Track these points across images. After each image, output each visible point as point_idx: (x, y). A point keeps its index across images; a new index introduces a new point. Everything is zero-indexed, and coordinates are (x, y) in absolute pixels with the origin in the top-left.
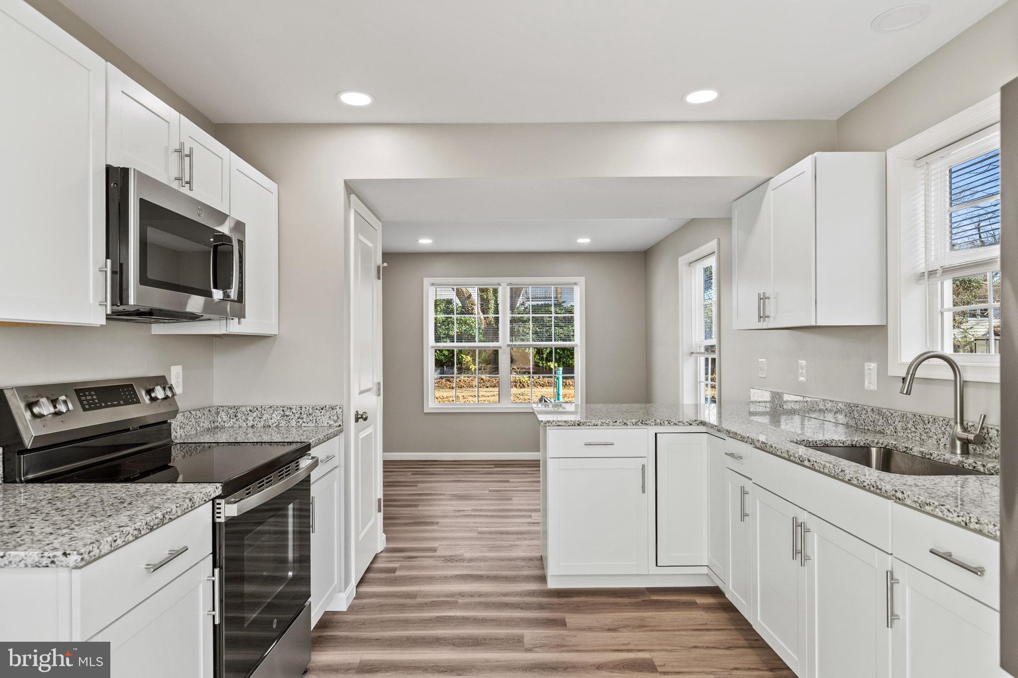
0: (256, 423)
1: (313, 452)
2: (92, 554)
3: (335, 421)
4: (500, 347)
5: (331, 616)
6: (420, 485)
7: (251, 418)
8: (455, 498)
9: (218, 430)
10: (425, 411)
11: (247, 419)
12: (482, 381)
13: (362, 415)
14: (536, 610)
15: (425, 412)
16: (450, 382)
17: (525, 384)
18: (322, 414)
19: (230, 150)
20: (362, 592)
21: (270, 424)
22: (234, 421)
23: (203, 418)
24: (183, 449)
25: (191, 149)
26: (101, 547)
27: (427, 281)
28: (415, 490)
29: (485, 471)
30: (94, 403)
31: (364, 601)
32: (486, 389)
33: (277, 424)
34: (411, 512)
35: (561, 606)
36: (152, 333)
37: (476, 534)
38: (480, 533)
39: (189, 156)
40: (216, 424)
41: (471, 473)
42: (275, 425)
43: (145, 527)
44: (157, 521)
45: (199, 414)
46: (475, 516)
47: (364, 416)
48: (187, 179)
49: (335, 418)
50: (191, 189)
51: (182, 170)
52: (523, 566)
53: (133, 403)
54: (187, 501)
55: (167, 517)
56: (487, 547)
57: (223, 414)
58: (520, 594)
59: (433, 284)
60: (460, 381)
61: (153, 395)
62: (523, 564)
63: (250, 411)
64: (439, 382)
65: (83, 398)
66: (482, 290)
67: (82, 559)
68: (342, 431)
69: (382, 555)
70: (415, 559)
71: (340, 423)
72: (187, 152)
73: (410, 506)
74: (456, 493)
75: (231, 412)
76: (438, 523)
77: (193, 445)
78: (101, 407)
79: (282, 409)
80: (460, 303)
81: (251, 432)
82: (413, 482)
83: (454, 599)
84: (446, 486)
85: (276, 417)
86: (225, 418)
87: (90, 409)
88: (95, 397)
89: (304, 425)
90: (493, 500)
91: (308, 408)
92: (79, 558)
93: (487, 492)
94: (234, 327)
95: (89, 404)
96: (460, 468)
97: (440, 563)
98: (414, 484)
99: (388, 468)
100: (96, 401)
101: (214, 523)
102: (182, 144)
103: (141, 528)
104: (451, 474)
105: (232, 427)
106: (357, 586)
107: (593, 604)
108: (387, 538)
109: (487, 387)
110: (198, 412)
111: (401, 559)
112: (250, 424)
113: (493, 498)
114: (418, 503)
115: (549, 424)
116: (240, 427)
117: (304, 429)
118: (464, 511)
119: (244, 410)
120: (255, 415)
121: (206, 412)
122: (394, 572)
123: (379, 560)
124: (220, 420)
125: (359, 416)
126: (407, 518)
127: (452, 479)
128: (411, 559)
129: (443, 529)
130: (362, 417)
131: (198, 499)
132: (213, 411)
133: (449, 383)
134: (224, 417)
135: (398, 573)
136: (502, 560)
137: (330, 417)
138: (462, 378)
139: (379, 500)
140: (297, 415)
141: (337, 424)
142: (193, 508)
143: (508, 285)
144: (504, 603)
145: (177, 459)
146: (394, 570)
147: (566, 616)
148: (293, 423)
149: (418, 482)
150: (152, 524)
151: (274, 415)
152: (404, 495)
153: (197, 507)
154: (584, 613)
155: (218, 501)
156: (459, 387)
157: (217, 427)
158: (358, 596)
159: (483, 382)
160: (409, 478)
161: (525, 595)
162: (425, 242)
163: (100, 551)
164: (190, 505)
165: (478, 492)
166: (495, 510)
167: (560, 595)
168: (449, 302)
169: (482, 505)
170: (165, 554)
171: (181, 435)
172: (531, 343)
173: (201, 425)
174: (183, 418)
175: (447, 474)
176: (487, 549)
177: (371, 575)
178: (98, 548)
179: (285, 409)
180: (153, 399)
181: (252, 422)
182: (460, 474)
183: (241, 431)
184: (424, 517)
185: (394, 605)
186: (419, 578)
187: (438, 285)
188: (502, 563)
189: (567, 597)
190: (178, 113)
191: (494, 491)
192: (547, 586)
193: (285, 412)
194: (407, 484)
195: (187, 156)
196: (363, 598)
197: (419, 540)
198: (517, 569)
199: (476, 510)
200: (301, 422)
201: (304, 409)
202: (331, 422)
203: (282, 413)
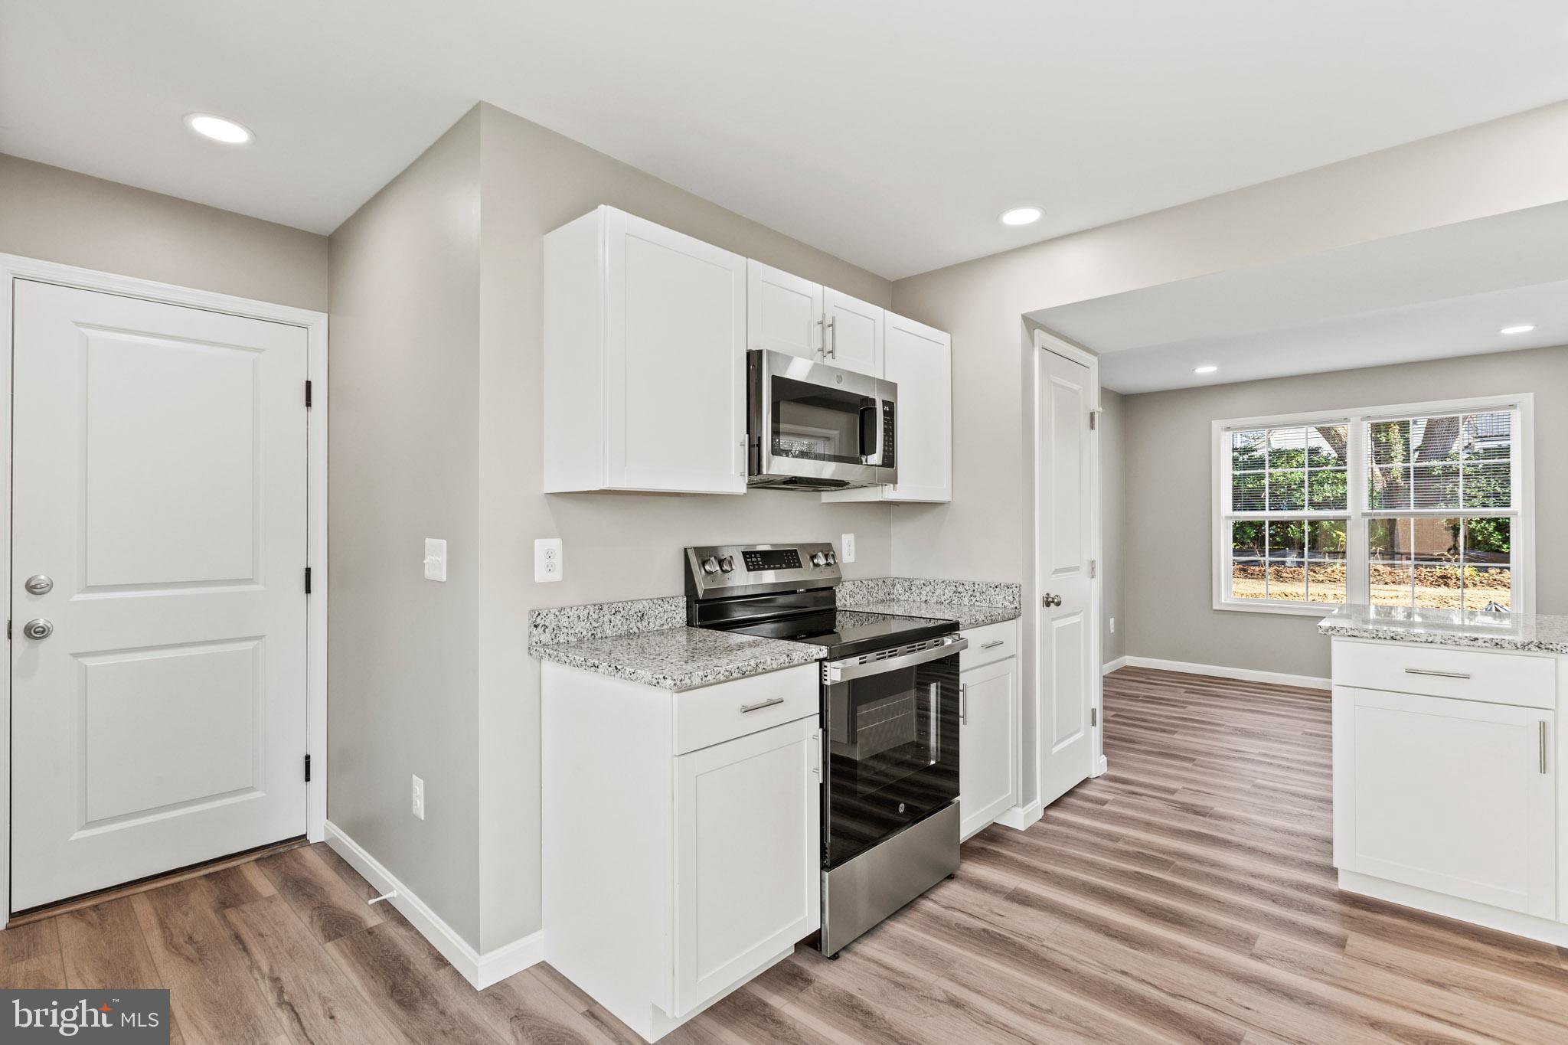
0: (929, 598)
1: (963, 633)
2: (683, 682)
3: (1011, 603)
4: (1350, 517)
5: (1005, 831)
6: (1191, 708)
7: (924, 593)
8: (1238, 732)
9: (894, 603)
10: (1216, 607)
11: (921, 593)
12: (1376, 573)
13: (1053, 599)
14: (1300, 910)
15: (1214, 608)
16: (1315, 572)
17: (1467, 582)
18: (996, 593)
19: (885, 309)
20: (1051, 816)
21: (943, 600)
22: (909, 594)
23: (876, 588)
24: (854, 617)
25: (834, 319)
26: (692, 679)
27: (1216, 425)
28: (1181, 713)
29: (1311, 704)
30: (758, 565)
31: (1050, 827)
32: (1382, 586)
33: (949, 600)
34: (1161, 739)
35: (1350, 920)
36: (823, 501)
37: (1249, 787)
38: (1255, 786)
39: (832, 325)
40: (892, 596)
41: (1282, 703)
42: (947, 602)
43: (737, 671)
44: (749, 668)
45: (872, 584)
46: (1260, 762)
47: (1056, 600)
48: (831, 349)
49: (1011, 598)
50: (833, 358)
51: (824, 340)
52: (1308, 847)
53: (795, 567)
54: (785, 656)
55: (761, 666)
56: (1258, 808)
57: (898, 586)
58: (1282, 882)
59: (1228, 429)
60: (1333, 571)
61: (815, 561)
62: (1311, 844)
63: (924, 584)
64: (1295, 571)
65: (749, 560)
66: (1377, 428)
67: (675, 684)
68: (1020, 615)
69: (1096, 781)
70: (1138, 797)
71: (1017, 605)
72: (829, 321)
73: (1164, 731)
74: (1243, 726)
75: (906, 584)
76: (1194, 760)
77: (865, 615)
78: (764, 569)
79: (954, 584)
80: (1334, 452)
81: (925, 607)
82: (1183, 702)
83: (1171, 859)
84: (1233, 714)
85: (949, 592)
86: (901, 591)
87: (754, 570)
88: (759, 559)
89: (977, 604)
90: (1303, 746)
91: (981, 585)
92: (672, 683)
93: (1299, 734)
94: (889, 493)
95: (754, 566)
96: (1268, 694)
97: (1170, 810)
98: (1183, 704)
99: (1154, 679)
100: (760, 563)
101: (822, 686)
102: (824, 315)
103: (733, 671)
104: (1249, 701)
105: (907, 601)
106: (1046, 808)
107: (1416, 936)
108: (1108, 761)
109: (1386, 583)
110: (870, 582)
111: (1120, 792)
112: (923, 599)
113: (1305, 743)
114: (1176, 730)
115: (1333, 632)
116: (914, 601)
117: (977, 608)
118: (1244, 752)
119: (918, 583)
120: (928, 589)
121: (880, 583)
122: (1103, 805)
123: (1091, 786)
124: (896, 592)
125: (1050, 600)
126: (1146, 743)
127: (1246, 708)
128: (1134, 796)
129: (1199, 768)
130: (1053, 602)
131: (797, 657)
132: (889, 582)
133: (1312, 573)
134: (900, 589)
135: (1106, 807)
136: (1276, 831)
137: (1005, 597)
138: (1338, 566)
139: (1094, 711)
140: (970, 593)
141: (1013, 606)
142: (791, 664)
143: (1363, 419)
144: (1248, 886)
145: (847, 627)
146: (1103, 802)
147: (1350, 935)
148: (966, 601)
149: (1191, 703)
150: (744, 669)
151: (946, 591)
152: (1161, 716)
153: (796, 666)
154: (1390, 942)
155: (826, 664)
156: (1330, 581)
157: (894, 600)
158: (1045, 819)
159: (1379, 575)
160: (1181, 695)
161: (1291, 886)
162: (1206, 371)
163: (692, 682)
164: (787, 660)
165: (1281, 731)
166: (1299, 762)
167: (1357, 904)
168: (1314, 452)
169: (1280, 750)
170: (764, 700)
171: (851, 603)
172: (1412, 509)
173: (874, 595)
174: (853, 586)
175: (1241, 700)
176: (1258, 810)
177: (1071, 800)
178: (690, 679)
179: (957, 585)
180: (817, 565)
181: (925, 597)
182: (1265, 703)
183: (915, 606)
184: (1176, 748)
185: (1085, 841)
186: (1133, 820)
187: (1236, 429)
188: (1274, 835)
189: (1368, 910)
190: (821, 286)
191: (1311, 734)
192: (1337, 885)
193: (957, 588)
194: (1172, 703)
195: (829, 326)
196: (1051, 823)
197: (1155, 775)
198: (1295, 848)
199: (1266, 755)
200: (974, 601)
201: (977, 586)
202: (1007, 604)
203: (955, 588)
